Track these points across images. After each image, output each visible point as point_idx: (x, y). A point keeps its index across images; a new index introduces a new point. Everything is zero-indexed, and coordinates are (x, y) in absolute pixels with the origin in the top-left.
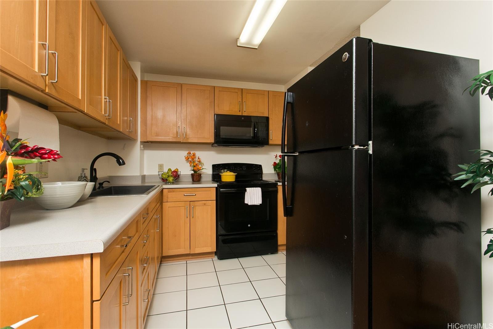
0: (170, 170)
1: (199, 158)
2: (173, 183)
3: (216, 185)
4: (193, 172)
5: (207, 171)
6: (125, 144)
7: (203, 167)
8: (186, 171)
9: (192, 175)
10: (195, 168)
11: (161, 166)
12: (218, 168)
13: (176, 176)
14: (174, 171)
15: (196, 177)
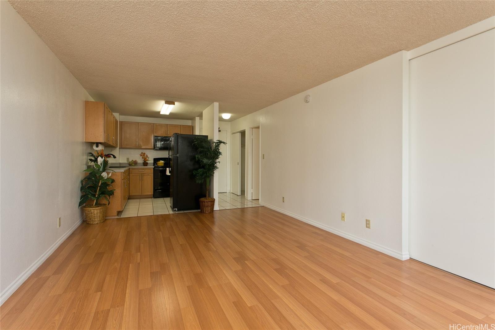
0: (132, 160)
1: (147, 155)
2: (134, 166)
3: (153, 167)
4: (144, 162)
5: (151, 161)
6: (112, 149)
7: (149, 159)
8: (140, 161)
9: (143, 163)
10: (145, 160)
11: (128, 159)
12: (156, 160)
13: (135, 163)
14: (135, 161)
15: (145, 164)
